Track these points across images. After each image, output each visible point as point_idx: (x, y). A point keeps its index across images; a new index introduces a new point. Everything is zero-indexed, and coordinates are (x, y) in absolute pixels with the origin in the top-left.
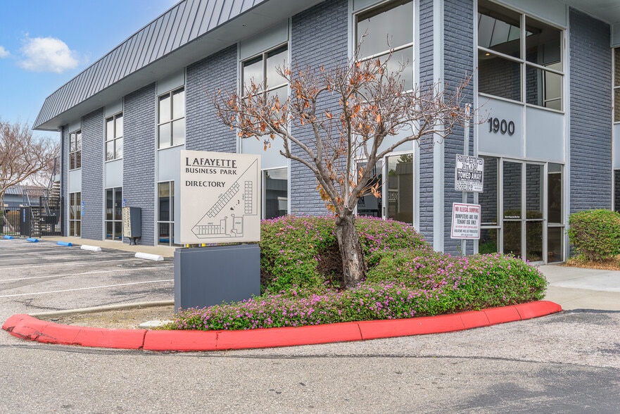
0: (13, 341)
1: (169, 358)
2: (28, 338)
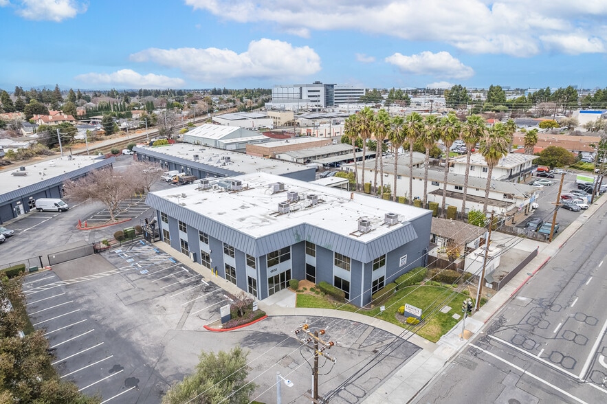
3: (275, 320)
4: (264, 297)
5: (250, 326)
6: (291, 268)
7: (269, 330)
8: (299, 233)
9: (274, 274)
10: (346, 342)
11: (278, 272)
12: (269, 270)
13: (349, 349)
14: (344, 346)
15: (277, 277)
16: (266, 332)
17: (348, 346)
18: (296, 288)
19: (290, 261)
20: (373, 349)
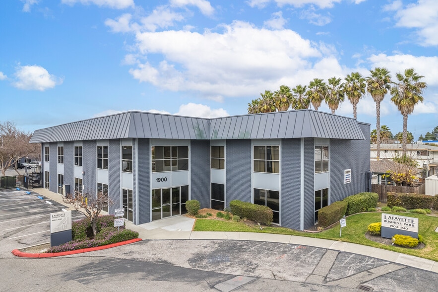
0: (14, 257)
1: (44, 259)
2: (17, 256)
3: (152, 245)
4: (144, 219)
5: (102, 251)
6: (189, 184)
7: (136, 256)
8: (201, 127)
9: (162, 186)
10: (292, 273)
11: (169, 185)
12: (153, 176)
13: (304, 284)
14: (291, 278)
15: (166, 192)
16: (130, 258)
17: (301, 279)
18: (195, 213)
19: (188, 173)
20: (357, 284)
